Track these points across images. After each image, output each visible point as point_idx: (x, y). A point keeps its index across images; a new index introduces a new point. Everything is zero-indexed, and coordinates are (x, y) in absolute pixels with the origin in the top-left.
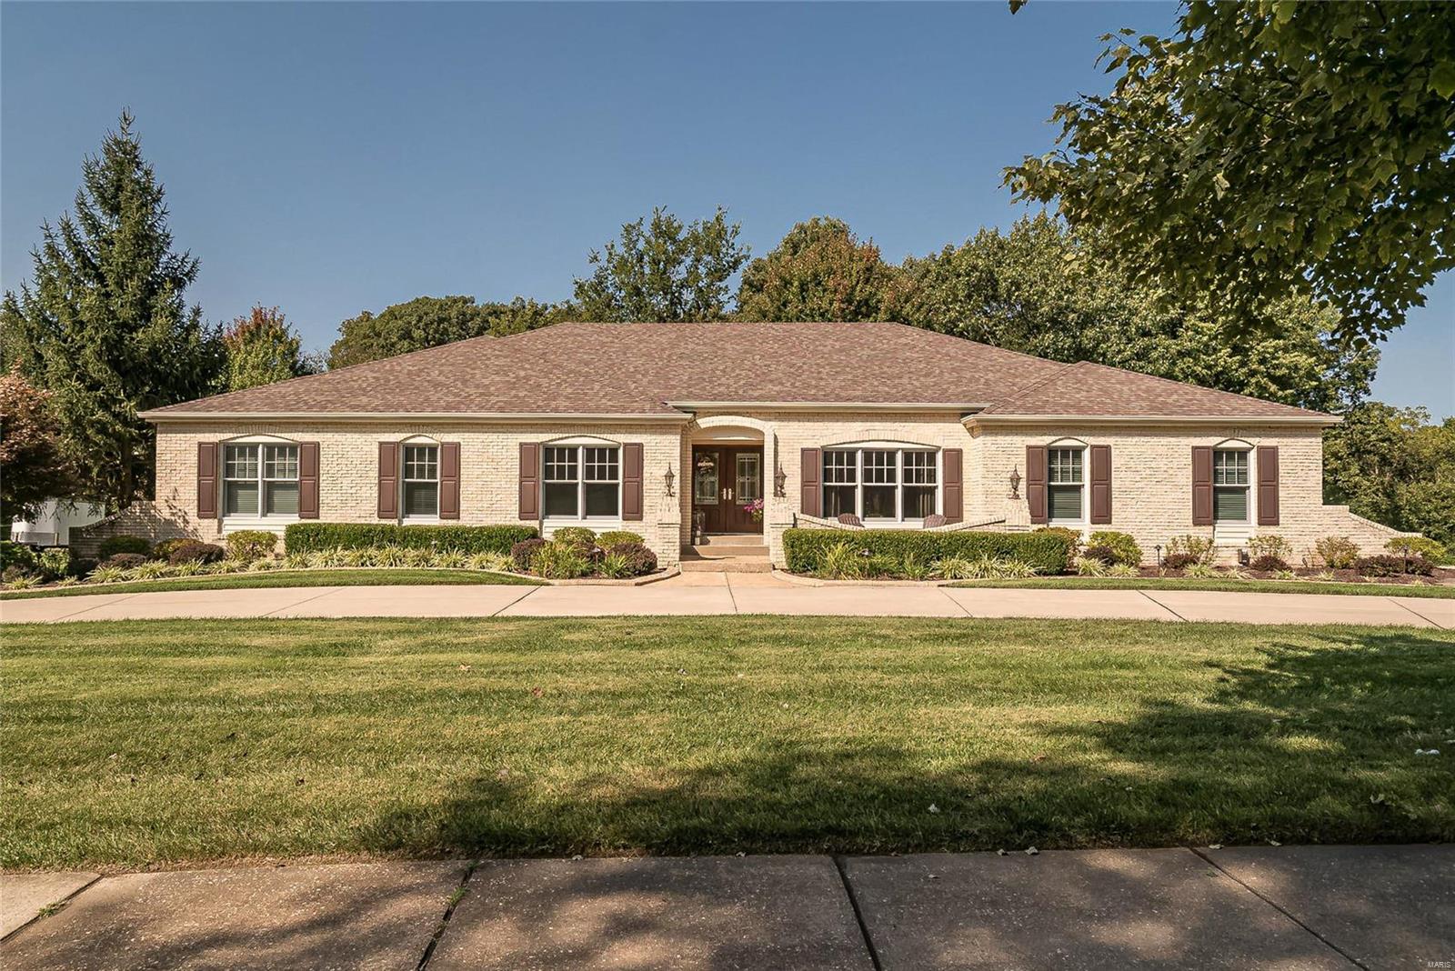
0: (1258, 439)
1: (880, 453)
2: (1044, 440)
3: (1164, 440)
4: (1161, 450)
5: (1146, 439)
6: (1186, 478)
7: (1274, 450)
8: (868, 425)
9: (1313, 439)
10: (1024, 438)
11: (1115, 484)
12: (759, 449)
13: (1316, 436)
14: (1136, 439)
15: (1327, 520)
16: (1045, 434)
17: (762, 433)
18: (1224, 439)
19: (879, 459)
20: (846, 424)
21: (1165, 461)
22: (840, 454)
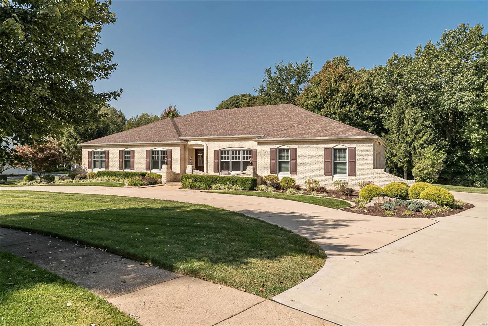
0: (348, 145)
1: (236, 151)
2: (276, 147)
3: (315, 146)
4: (314, 149)
5: (308, 145)
6: (322, 159)
7: (355, 149)
8: (232, 142)
9: (369, 144)
10: (270, 146)
11: (298, 161)
12: (203, 150)
13: (372, 143)
14: (305, 145)
15: (375, 174)
16: (276, 145)
17: (203, 146)
18: (336, 145)
19: (236, 152)
20: (226, 142)
21: (315, 153)
22: (225, 151)
